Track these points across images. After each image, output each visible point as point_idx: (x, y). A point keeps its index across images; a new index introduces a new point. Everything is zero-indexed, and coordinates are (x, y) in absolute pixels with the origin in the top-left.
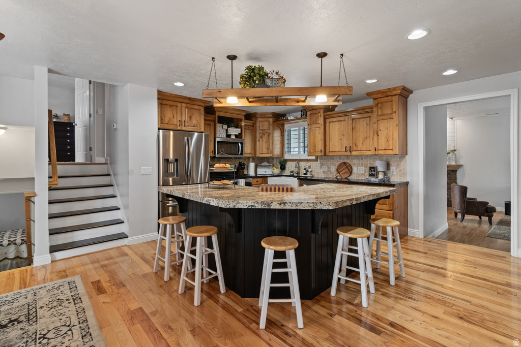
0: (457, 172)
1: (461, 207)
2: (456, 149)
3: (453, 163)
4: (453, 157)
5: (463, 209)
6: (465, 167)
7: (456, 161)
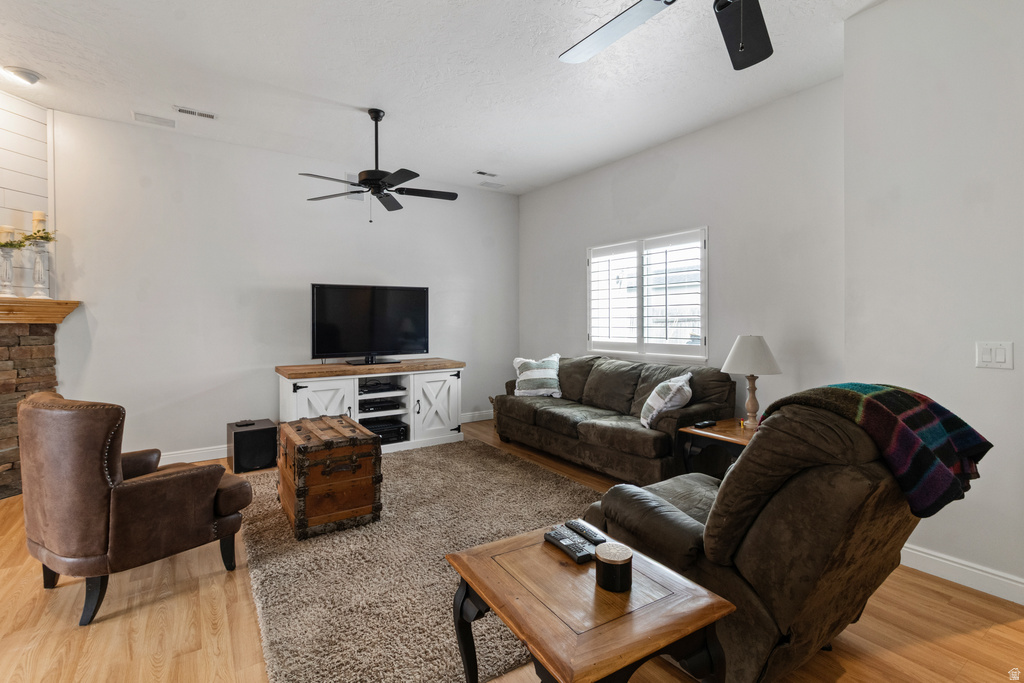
0: (59, 335)
1: (84, 537)
2: (50, 229)
3: (40, 295)
4: (40, 267)
5: (96, 547)
6: (91, 311)
7: (51, 286)
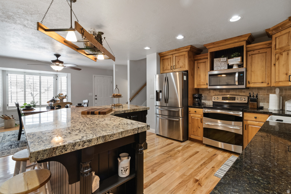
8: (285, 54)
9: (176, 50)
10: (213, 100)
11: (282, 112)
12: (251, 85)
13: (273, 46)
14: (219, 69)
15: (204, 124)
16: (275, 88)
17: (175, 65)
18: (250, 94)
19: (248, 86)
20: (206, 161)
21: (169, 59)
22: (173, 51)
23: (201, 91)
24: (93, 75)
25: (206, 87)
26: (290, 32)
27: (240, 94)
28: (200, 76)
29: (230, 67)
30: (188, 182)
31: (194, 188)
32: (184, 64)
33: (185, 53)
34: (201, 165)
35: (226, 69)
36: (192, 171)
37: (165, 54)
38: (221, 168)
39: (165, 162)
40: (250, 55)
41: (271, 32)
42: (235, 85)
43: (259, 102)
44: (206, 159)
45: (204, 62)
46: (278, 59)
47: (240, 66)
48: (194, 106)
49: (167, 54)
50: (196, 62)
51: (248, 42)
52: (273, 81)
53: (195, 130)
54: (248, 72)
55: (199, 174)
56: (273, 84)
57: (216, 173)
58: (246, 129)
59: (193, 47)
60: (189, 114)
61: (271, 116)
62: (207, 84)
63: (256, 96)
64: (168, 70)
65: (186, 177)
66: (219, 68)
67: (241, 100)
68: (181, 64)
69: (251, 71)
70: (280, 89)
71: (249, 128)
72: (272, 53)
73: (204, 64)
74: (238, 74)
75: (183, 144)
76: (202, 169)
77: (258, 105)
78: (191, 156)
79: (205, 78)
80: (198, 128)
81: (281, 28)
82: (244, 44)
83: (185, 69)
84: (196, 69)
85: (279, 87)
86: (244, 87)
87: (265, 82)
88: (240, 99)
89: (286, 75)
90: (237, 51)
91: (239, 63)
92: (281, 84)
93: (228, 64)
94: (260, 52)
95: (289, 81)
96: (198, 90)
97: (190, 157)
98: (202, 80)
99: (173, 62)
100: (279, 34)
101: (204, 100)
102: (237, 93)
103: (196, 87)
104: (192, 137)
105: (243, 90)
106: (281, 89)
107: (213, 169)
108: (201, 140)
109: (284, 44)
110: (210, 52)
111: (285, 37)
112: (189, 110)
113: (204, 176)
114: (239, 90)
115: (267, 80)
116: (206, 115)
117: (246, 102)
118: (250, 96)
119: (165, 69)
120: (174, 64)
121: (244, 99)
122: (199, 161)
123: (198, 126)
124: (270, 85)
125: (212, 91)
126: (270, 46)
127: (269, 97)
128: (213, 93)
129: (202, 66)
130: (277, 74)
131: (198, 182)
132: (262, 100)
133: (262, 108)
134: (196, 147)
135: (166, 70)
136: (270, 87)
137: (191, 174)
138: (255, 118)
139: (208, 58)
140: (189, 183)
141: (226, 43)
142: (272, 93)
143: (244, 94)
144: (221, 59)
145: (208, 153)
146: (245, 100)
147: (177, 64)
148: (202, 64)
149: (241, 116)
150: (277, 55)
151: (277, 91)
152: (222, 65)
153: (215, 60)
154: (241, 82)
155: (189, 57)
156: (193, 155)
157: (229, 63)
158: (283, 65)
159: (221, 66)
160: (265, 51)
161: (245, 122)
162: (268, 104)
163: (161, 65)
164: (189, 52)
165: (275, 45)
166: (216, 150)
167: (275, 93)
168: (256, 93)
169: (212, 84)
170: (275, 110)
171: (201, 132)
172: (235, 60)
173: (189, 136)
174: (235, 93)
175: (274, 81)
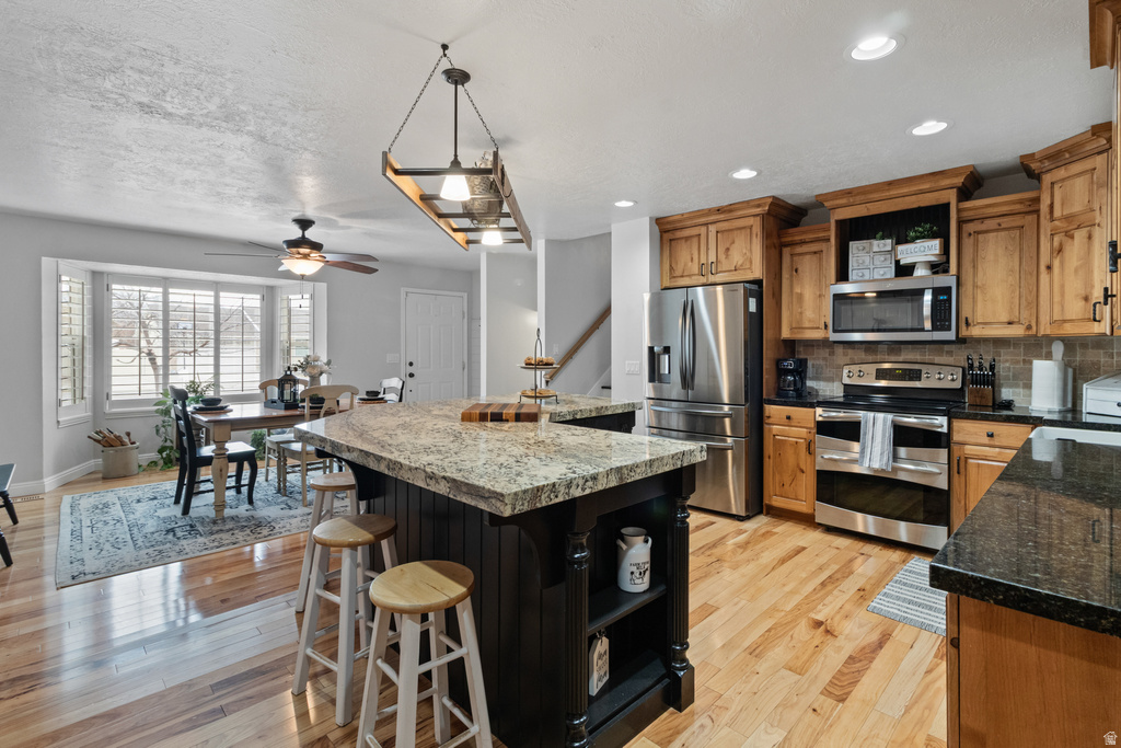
8: (1080, 235)
9: (719, 210)
10: (847, 381)
11: (1071, 415)
12: (976, 332)
13: (1044, 207)
14: (867, 277)
15: (819, 459)
16: (1050, 340)
17: (714, 260)
18: (968, 359)
19: (964, 332)
20: (836, 572)
21: (695, 240)
22: (710, 212)
23: (801, 349)
24: (403, 290)
25: (823, 336)
26: (1095, 169)
27: (937, 359)
28: (800, 297)
29: (904, 270)
30: (794, 627)
31: (816, 642)
32: (748, 257)
33: (750, 221)
34: (823, 584)
35: (888, 276)
36: (797, 599)
37: (680, 221)
38: (885, 590)
39: (706, 576)
40: (970, 234)
41: (1038, 164)
42: (923, 330)
43: (1000, 386)
44: (835, 567)
45: (815, 253)
46: (1060, 250)
47: (938, 268)
48: (782, 398)
49: (689, 223)
50: (786, 251)
51: (965, 193)
52: (1045, 319)
53: (787, 480)
54: (962, 290)
55: (820, 607)
56: (1045, 329)
57: (873, 604)
58: (958, 473)
59: (781, 203)
60: (766, 427)
61: (1038, 428)
62: (826, 326)
63: (991, 365)
64: (689, 276)
65: (783, 614)
66: (866, 272)
67: (939, 379)
68: (737, 257)
69: (975, 286)
70: (1065, 345)
71: (969, 468)
72: (1042, 231)
73: (815, 257)
74: (933, 294)
75: (750, 525)
76: (827, 595)
77: (996, 394)
78: (783, 561)
79: (820, 308)
80: (799, 473)
81: (1067, 156)
82: (951, 197)
83: (750, 277)
84: (785, 275)
85: (1063, 339)
86: (950, 335)
87: (1019, 323)
88: (937, 376)
89: (1084, 302)
90: (928, 220)
91: (933, 259)
92: (1070, 330)
93: (897, 262)
94: (1003, 226)
95: (1095, 320)
96: (791, 345)
97: (782, 563)
98: (809, 314)
99: (708, 249)
100: (1062, 173)
101: (811, 379)
102: (927, 358)
103: (786, 334)
104: (777, 502)
105: (946, 347)
106: (1070, 344)
107: (862, 593)
108: (810, 511)
109: (1077, 207)
110: (837, 218)
111: (1080, 185)
112: (767, 413)
113: (838, 612)
114: (932, 346)
115: (1025, 315)
116: (825, 428)
117: (958, 385)
118: (971, 367)
119: (678, 273)
120: (712, 258)
121: (950, 377)
122: (814, 574)
123: (798, 466)
124: (1033, 331)
125: (839, 350)
126: (1033, 208)
127: (1030, 370)
128: (845, 355)
129: (807, 265)
130: (1057, 298)
131: (823, 627)
132: (1007, 378)
133: (1008, 405)
134: (791, 536)
135: (682, 276)
136: (1036, 336)
137: (797, 607)
138: (988, 436)
139: (828, 240)
140: (797, 630)
141: (891, 193)
142: (1039, 357)
143: (950, 360)
144: (875, 242)
145: (836, 551)
146: (953, 380)
147: (722, 257)
148: (808, 257)
149: (945, 430)
150: (1056, 239)
151: (1058, 349)
152: (877, 263)
153: (854, 246)
154: (940, 320)
155: (767, 235)
156: (790, 557)
157: (899, 258)
158: (1076, 271)
159: (872, 267)
160: (1019, 223)
161: (955, 448)
162: (1026, 391)
163: (665, 260)
164: (764, 217)
165: (1051, 206)
166: (861, 544)
167: (1049, 356)
168: (990, 358)
169: (843, 328)
170: (1050, 412)
171: (807, 485)
172: (922, 249)
173: (766, 501)
174: (918, 357)
175: (1048, 318)
